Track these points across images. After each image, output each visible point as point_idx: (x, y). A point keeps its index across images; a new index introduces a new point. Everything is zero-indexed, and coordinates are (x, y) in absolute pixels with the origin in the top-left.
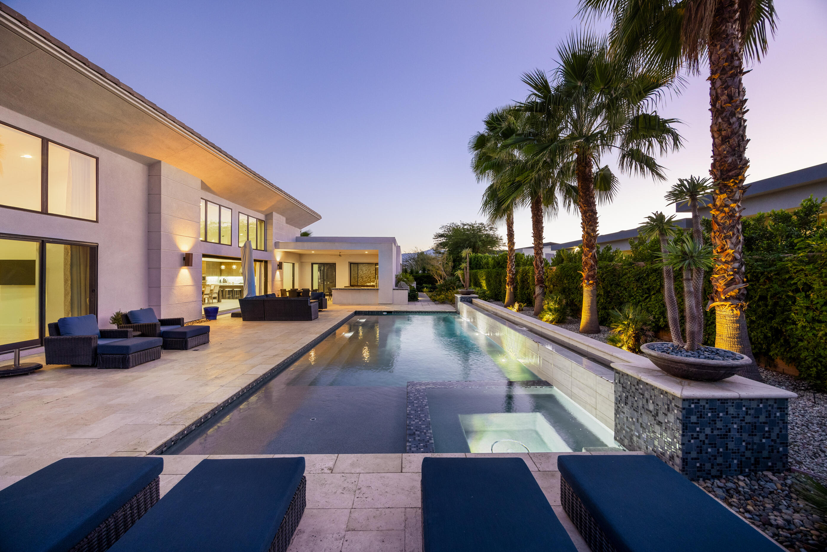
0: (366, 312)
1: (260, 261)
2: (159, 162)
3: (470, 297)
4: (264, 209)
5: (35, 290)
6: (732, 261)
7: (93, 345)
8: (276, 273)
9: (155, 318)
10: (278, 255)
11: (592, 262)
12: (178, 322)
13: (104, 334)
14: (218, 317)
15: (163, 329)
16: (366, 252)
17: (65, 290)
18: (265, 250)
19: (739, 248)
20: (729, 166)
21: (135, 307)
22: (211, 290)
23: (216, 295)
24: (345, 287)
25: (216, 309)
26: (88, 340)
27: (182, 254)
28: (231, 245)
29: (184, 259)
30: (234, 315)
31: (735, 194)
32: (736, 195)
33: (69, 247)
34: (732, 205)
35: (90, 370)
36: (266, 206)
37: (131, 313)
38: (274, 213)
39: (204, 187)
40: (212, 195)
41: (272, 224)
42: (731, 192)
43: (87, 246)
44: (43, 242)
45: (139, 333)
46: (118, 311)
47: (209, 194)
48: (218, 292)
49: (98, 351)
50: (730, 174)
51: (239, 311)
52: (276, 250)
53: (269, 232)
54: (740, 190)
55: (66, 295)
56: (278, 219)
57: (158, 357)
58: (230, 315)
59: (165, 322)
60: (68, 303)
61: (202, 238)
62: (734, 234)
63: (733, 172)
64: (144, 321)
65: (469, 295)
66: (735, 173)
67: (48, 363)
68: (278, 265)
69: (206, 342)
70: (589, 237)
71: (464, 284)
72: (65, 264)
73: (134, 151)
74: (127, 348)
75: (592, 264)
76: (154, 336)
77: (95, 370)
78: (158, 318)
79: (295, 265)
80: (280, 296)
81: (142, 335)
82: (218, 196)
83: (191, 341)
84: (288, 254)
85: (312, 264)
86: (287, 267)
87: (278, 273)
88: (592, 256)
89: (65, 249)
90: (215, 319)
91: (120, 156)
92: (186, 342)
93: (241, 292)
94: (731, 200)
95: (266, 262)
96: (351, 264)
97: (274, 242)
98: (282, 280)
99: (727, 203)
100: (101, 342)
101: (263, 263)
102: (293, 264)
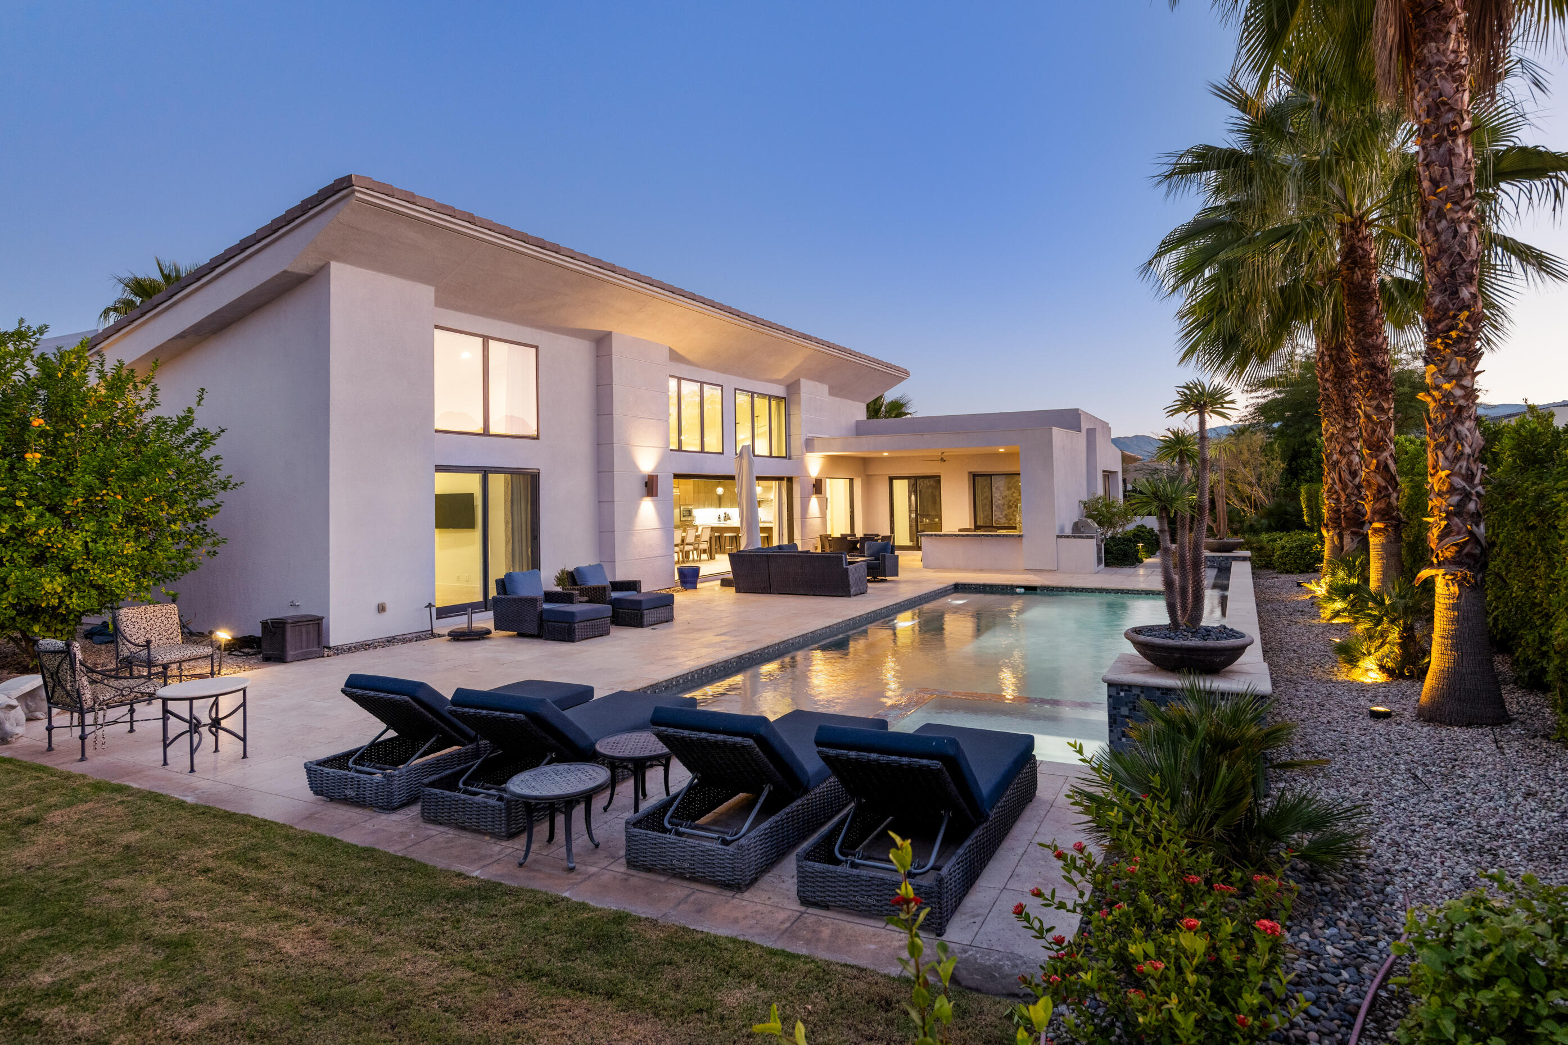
0: (980, 585)
1: (780, 479)
2: (609, 334)
3: (1227, 558)
4: (782, 375)
5: (477, 534)
6: (1448, 492)
7: (539, 609)
8: (809, 501)
9: (606, 579)
10: (814, 464)
11: (1380, 479)
12: (633, 586)
13: (550, 597)
14: (699, 586)
15: (614, 595)
16: (1002, 450)
17: (506, 536)
18: (788, 457)
19: (1461, 467)
20: (1436, 312)
21: (583, 564)
22: (697, 537)
23: (704, 546)
24: (960, 530)
25: (697, 570)
26: (532, 601)
27: (643, 477)
28: (722, 453)
29: (646, 484)
30: (725, 583)
31: (1449, 365)
32: (1452, 366)
33: (509, 476)
34: (1447, 386)
35: (535, 641)
36: (786, 368)
37: (577, 569)
38: (803, 381)
39: (675, 356)
40: (688, 367)
41: (799, 403)
42: (1442, 361)
43: (528, 473)
44: (485, 473)
45: (586, 599)
46: (562, 568)
47: (683, 366)
48: (708, 539)
49: (544, 617)
50: (1440, 327)
51: (731, 576)
52: (808, 454)
53: (794, 420)
54: (1458, 358)
55: (507, 543)
56: (811, 391)
57: (608, 633)
58: (719, 582)
59: (617, 586)
60: (510, 556)
61: (675, 447)
62: (1448, 441)
63: (1443, 324)
64: (593, 582)
65: (1230, 551)
66: (1447, 325)
67: (497, 628)
68: (814, 486)
69: (669, 619)
70: (1370, 425)
71: (1214, 526)
72: (506, 501)
73: (578, 327)
74: (572, 614)
75: (1379, 485)
76: (603, 601)
77: (541, 641)
78: (610, 579)
79: (855, 482)
80: (819, 551)
81: (589, 601)
82: (698, 366)
83: (648, 616)
84: (835, 463)
85: (891, 479)
86: (837, 489)
87: (814, 502)
88: (1377, 467)
89: (506, 479)
90: (695, 588)
91: (562, 336)
92: (642, 616)
93: (736, 539)
94: (1443, 376)
95: (790, 480)
96: (974, 477)
97: (803, 438)
98: (823, 517)
99: (1438, 382)
100: (546, 606)
101: (784, 483)
102: (851, 481)
